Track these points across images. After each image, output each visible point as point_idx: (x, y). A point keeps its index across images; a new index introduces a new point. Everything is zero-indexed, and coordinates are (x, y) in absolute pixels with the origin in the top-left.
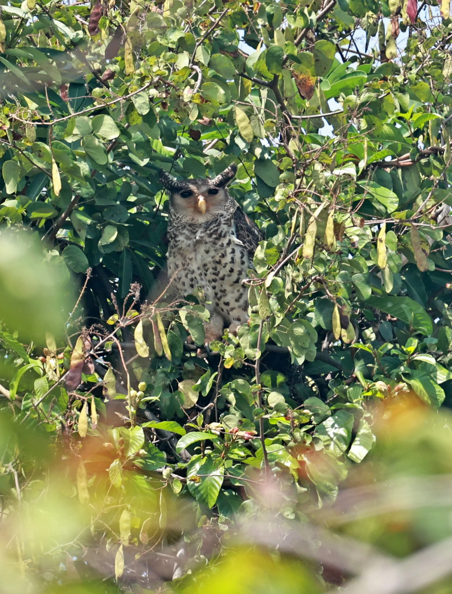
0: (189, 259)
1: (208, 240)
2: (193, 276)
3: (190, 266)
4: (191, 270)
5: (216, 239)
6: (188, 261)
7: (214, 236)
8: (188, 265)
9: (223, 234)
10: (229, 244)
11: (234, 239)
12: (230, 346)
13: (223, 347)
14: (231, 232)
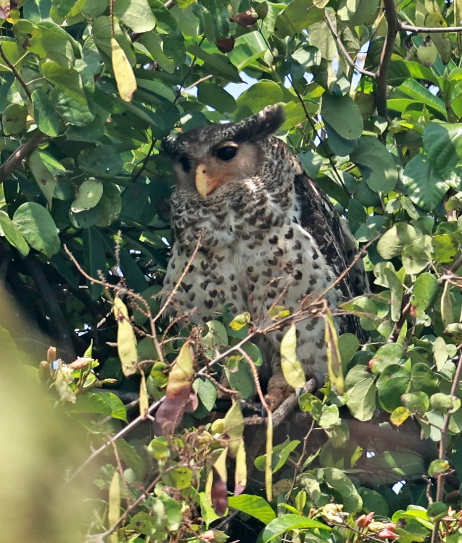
0: (217, 257)
1: (248, 229)
2: (219, 289)
3: (217, 269)
4: (218, 277)
5: (262, 227)
6: (215, 261)
7: (259, 223)
8: (214, 267)
9: (274, 219)
10: (289, 236)
11: (298, 227)
12: (331, 407)
13: (319, 407)
14: (292, 218)
